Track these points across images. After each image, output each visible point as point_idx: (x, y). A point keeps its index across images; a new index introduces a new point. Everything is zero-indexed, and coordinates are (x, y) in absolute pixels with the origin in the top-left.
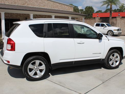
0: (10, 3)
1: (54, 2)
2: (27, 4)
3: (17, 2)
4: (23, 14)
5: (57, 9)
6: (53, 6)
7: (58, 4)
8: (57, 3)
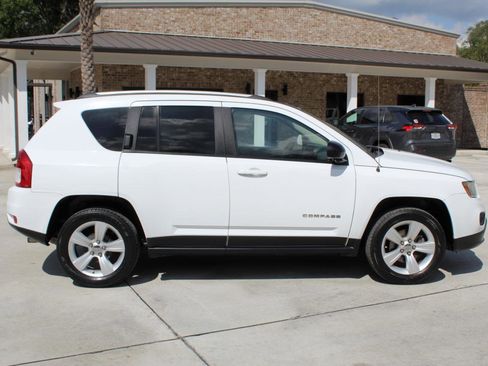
0: (188, 29)
1: (369, 19)
2: (251, 31)
3: (213, 24)
4: (234, 71)
5: (378, 47)
6: (364, 35)
7: (385, 27)
8: (381, 21)
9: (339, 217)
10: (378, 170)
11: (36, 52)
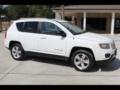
9: (63, 50)
10: (74, 39)
11: (59, 10)
